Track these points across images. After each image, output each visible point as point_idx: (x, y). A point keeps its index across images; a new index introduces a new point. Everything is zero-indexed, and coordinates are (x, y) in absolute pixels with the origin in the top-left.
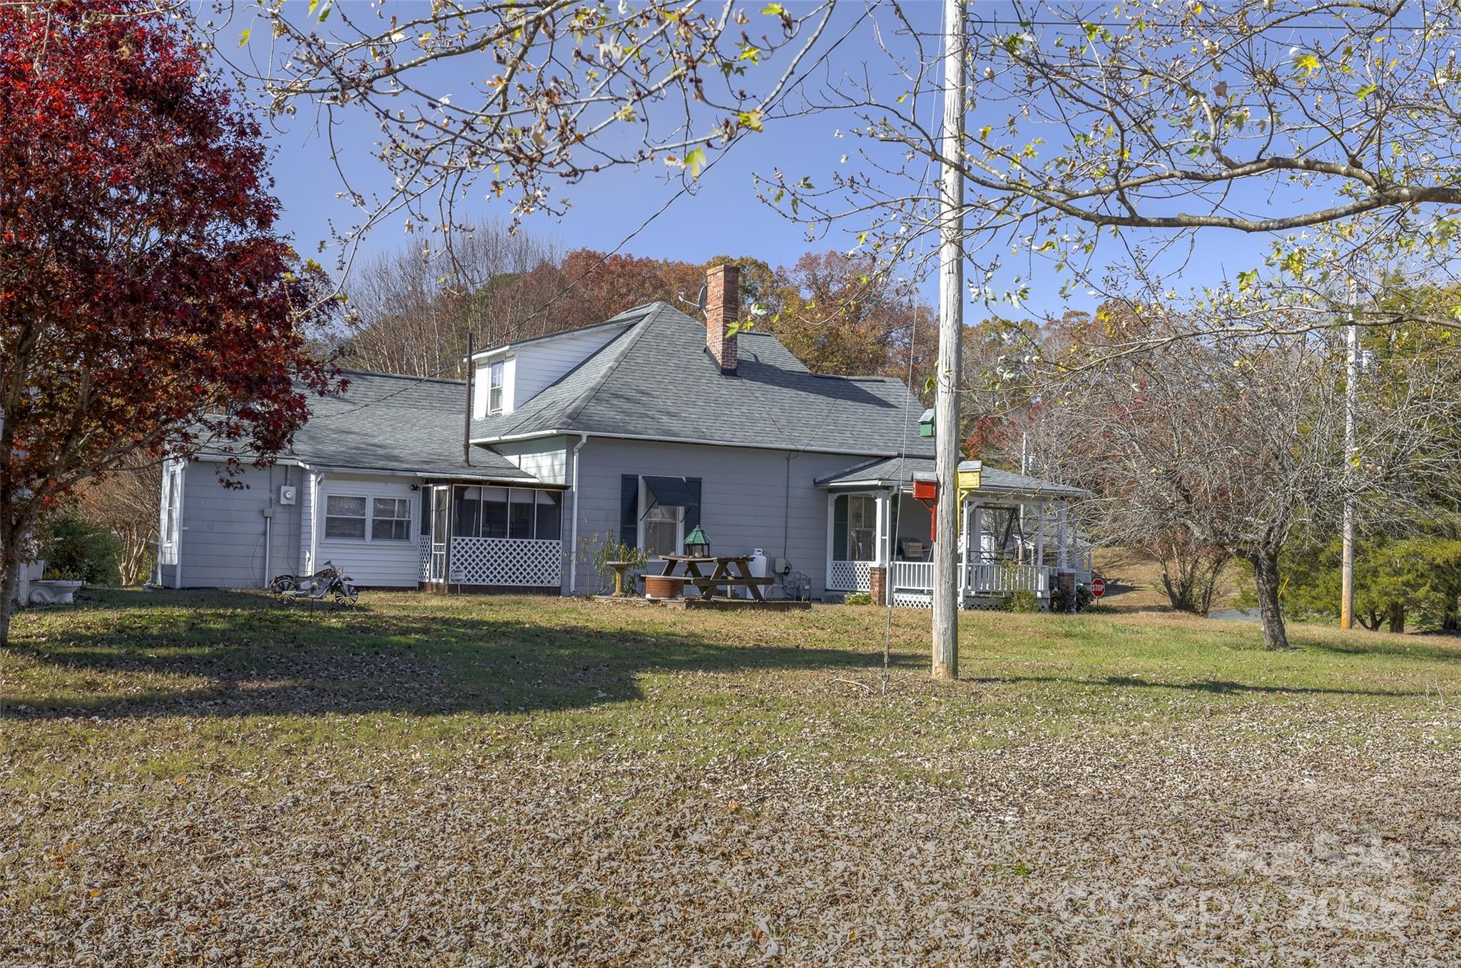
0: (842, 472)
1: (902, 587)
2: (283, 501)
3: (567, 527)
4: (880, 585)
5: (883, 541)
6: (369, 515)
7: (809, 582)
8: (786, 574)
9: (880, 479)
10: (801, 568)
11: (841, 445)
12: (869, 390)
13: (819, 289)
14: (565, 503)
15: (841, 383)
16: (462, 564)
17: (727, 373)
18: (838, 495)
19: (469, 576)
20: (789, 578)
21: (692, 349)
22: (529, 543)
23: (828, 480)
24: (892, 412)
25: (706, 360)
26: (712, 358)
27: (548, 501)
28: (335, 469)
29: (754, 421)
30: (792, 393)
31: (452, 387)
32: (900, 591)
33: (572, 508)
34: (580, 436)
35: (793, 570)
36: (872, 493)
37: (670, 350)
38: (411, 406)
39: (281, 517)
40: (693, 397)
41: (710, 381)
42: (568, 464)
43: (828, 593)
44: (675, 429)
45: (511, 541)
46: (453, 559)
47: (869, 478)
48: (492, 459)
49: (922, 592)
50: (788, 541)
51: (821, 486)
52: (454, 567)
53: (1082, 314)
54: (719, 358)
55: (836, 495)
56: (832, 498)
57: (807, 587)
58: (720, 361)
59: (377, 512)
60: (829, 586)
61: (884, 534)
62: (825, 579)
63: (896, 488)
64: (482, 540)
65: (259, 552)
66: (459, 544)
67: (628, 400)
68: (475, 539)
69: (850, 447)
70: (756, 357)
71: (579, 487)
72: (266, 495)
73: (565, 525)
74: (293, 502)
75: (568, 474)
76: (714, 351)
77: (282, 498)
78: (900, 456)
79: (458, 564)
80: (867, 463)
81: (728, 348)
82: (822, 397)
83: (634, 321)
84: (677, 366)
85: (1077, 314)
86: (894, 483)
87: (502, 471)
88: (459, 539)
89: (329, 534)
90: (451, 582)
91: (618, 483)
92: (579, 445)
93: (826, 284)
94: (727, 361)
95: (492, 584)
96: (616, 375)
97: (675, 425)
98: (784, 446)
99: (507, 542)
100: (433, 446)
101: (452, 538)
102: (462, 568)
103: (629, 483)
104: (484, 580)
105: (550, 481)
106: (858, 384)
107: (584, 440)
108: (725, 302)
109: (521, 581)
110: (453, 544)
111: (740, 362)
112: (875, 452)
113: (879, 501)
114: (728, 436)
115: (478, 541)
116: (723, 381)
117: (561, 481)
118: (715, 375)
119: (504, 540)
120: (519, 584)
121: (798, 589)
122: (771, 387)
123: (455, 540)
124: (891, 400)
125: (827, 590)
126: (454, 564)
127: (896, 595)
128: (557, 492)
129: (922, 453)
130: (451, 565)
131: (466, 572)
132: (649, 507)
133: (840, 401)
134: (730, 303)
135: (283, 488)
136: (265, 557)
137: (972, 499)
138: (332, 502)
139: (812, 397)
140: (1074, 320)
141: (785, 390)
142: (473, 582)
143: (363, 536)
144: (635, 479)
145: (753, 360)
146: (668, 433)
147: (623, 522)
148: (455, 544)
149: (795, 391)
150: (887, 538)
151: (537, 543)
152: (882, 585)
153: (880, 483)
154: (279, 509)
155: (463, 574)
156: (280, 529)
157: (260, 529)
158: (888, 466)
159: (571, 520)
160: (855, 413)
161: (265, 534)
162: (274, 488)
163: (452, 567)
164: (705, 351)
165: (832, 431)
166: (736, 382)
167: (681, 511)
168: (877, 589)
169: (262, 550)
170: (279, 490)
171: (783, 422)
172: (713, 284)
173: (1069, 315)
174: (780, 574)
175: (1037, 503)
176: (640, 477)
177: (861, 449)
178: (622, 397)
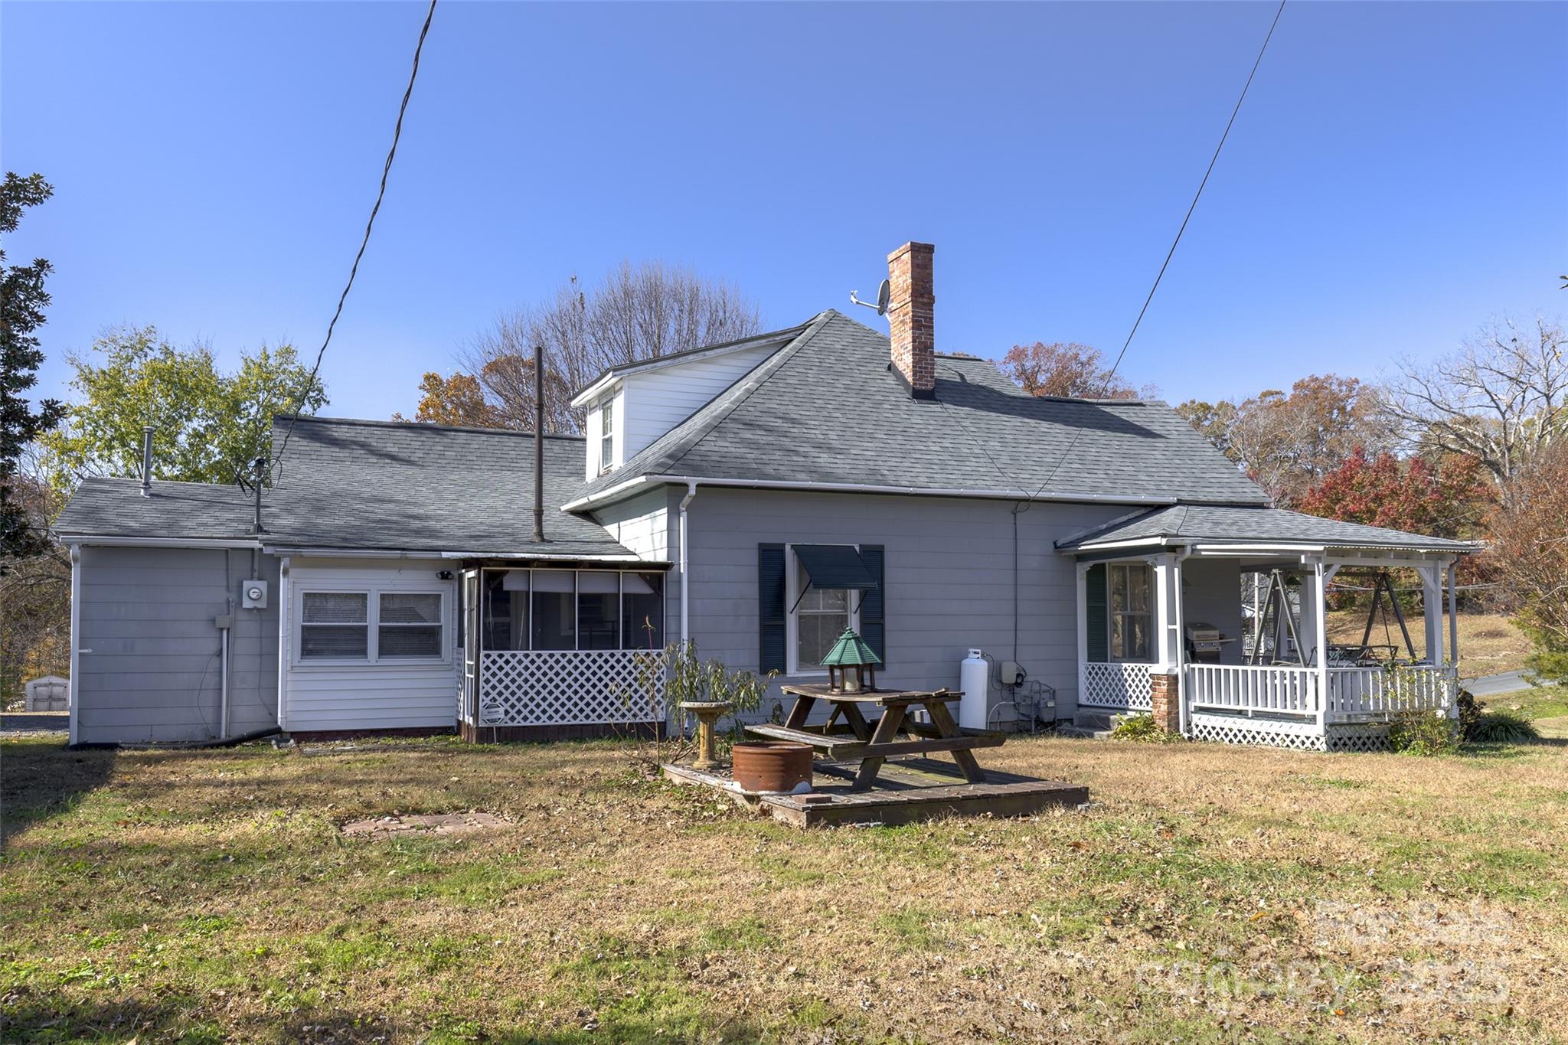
0: (1095, 529)
1: (1206, 705)
2: (247, 604)
3: (673, 628)
4: (1170, 702)
5: (1172, 633)
6: (373, 621)
7: (1053, 694)
8: (1018, 685)
9: (1164, 536)
10: (1040, 675)
11: (1094, 489)
12: (1124, 417)
13: (1027, 378)
14: (668, 591)
15: (1084, 407)
16: (500, 694)
17: (921, 395)
18: (1091, 563)
19: (513, 712)
20: (1024, 691)
21: (871, 367)
22: (612, 655)
23: (1077, 542)
24: (1160, 443)
25: (891, 380)
26: (899, 376)
27: (644, 589)
28: (305, 552)
29: (961, 459)
30: (1016, 420)
31: (566, 443)
32: (1201, 710)
33: (679, 599)
34: (686, 485)
35: (1029, 678)
36: (1148, 559)
37: (838, 367)
38: (502, 468)
39: (246, 627)
40: (869, 427)
41: (897, 407)
42: (671, 530)
43: (1082, 710)
44: (840, 471)
45: (582, 653)
46: (484, 688)
47: (1145, 534)
48: (587, 530)
49: (1241, 713)
50: (1020, 634)
51: (1066, 553)
52: (487, 700)
53: (1277, 393)
54: (909, 376)
55: (1087, 566)
56: (1082, 569)
57: (1051, 704)
58: (910, 379)
59: (385, 614)
60: (1083, 700)
61: (1171, 620)
62: (1077, 689)
63: (1189, 549)
64: (533, 654)
65: (210, 680)
66: (494, 662)
67: (769, 430)
68: (520, 654)
69: (1106, 492)
70: (962, 376)
71: (689, 564)
72: (221, 595)
73: (669, 625)
74: (263, 604)
75: (672, 545)
76: (901, 366)
77: (245, 598)
78: (1180, 503)
79: (494, 694)
80: (1131, 516)
81: (920, 361)
82: (1057, 425)
83: (791, 335)
84: (847, 387)
85: (1271, 393)
86: (1187, 541)
87: (589, 547)
88: (494, 654)
89: (307, 652)
90: (482, 724)
91: (753, 558)
92: (687, 500)
93: (1035, 374)
94: (921, 378)
95: (552, 723)
96: (754, 399)
97: (841, 465)
98: (1008, 492)
99: (576, 656)
100: (505, 516)
101: (483, 653)
102: (500, 700)
103: (771, 558)
104: (538, 718)
105: (647, 557)
106: (1108, 409)
107: (692, 491)
108: (912, 295)
109: (600, 716)
110: (484, 662)
111: (939, 382)
112: (1143, 498)
113: (1161, 571)
114: (922, 480)
115: (526, 656)
116: (916, 406)
117: (662, 557)
118: (904, 398)
119: (570, 653)
120: (597, 721)
121: (1037, 705)
122: (984, 413)
123: (488, 656)
124: (1156, 428)
125: (1080, 706)
126: (487, 694)
127: (1196, 718)
128: (655, 574)
129: (1211, 498)
130: (481, 696)
131: (507, 706)
132: (803, 593)
133: (1085, 431)
134: (922, 296)
135: (246, 584)
136: (221, 689)
137: (1330, 560)
138: (313, 601)
139: (1044, 426)
140: (1270, 398)
141: (1005, 417)
142: (519, 722)
143: (363, 652)
144: (779, 550)
145: (958, 379)
146: (827, 476)
147: (763, 617)
148: (488, 662)
149: (1020, 419)
150: (1178, 627)
151: (624, 655)
152: (1172, 702)
153: (1164, 542)
154: (241, 616)
155: (502, 710)
156: (245, 645)
157: (211, 647)
158: (1169, 519)
159: (680, 616)
160: (1107, 446)
161: (220, 654)
162: (233, 583)
163: (484, 701)
164: (889, 368)
165: (1078, 471)
166: (935, 408)
167: (854, 596)
168: (1164, 708)
169: (217, 679)
170: (241, 586)
171: (1005, 459)
172: (897, 273)
173: (1265, 395)
174: (1010, 685)
175: (1430, 564)
176: (788, 548)
177: (1123, 494)
178: (760, 427)
